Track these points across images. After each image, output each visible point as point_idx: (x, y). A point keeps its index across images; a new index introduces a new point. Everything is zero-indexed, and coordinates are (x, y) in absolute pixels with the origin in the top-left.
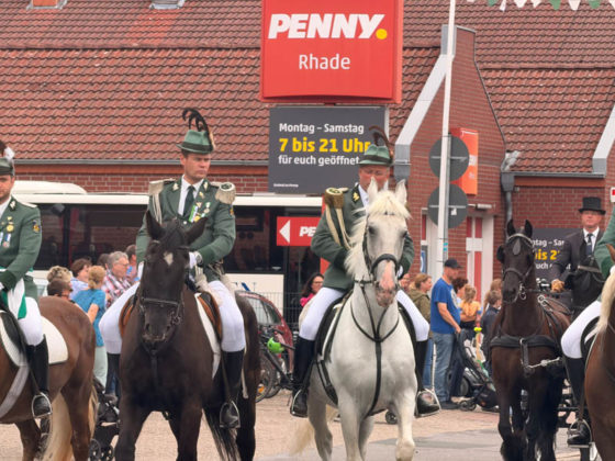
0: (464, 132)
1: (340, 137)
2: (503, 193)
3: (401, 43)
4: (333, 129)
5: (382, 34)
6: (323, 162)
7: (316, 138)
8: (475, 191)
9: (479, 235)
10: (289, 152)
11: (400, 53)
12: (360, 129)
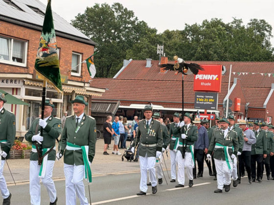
0: (238, 99)
1: (208, 98)
2: (246, 111)
3: (221, 81)
4: (207, 97)
5: (217, 79)
6: (205, 103)
7: (204, 98)
8: (239, 110)
9: (241, 119)
10: (198, 101)
11: (221, 83)
12: (212, 97)
